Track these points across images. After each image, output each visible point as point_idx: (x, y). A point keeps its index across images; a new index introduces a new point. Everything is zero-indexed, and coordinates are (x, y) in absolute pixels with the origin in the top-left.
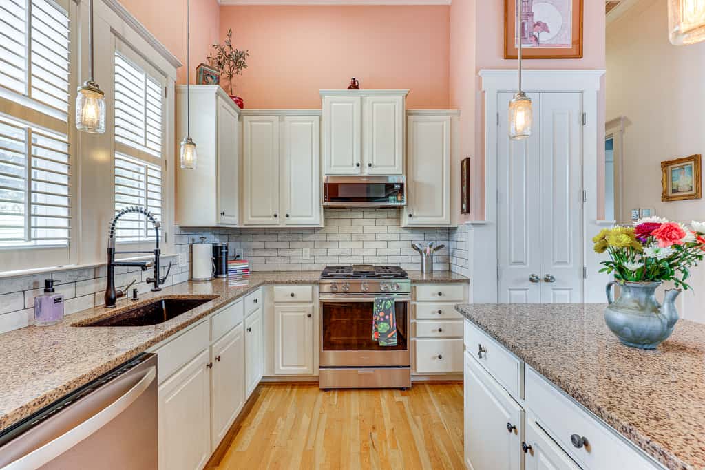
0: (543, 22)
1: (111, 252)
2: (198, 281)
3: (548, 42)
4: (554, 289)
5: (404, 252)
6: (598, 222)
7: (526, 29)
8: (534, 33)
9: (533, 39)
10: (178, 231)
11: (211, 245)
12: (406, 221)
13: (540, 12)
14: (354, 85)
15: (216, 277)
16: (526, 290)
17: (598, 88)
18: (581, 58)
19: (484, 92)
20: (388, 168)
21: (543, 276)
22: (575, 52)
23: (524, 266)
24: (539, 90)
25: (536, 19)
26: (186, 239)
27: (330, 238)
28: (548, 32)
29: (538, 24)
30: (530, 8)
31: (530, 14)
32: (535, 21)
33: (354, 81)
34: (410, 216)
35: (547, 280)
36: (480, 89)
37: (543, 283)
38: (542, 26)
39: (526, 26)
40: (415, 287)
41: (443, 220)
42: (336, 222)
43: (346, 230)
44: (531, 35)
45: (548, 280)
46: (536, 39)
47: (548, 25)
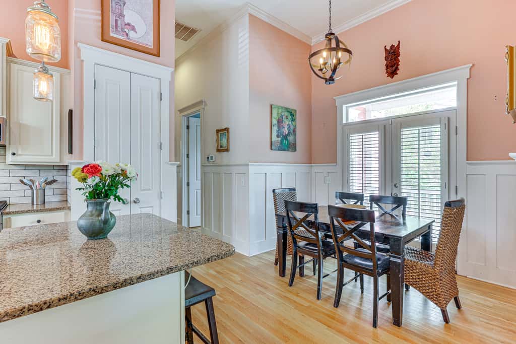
0: (132, 24)
3: (136, 40)
4: (141, 208)
5: (13, 187)
6: (170, 163)
7: (119, 25)
8: (126, 30)
9: (125, 33)
12: (10, 159)
13: (130, 16)
16: (120, 210)
18: (159, 57)
19: (83, 61)
21: (133, 199)
22: (155, 52)
24: (130, 70)
25: (127, 20)
28: (136, 32)
29: (128, 24)
30: (122, 11)
31: (121, 15)
32: (126, 22)
34: (14, 154)
35: (135, 202)
36: (79, 57)
37: (133, 204)
38: (132, 27)
40: (10, 218)
41: (54, 159)
44: (123, 30)
46: (127, 35)
47: (136, 27)
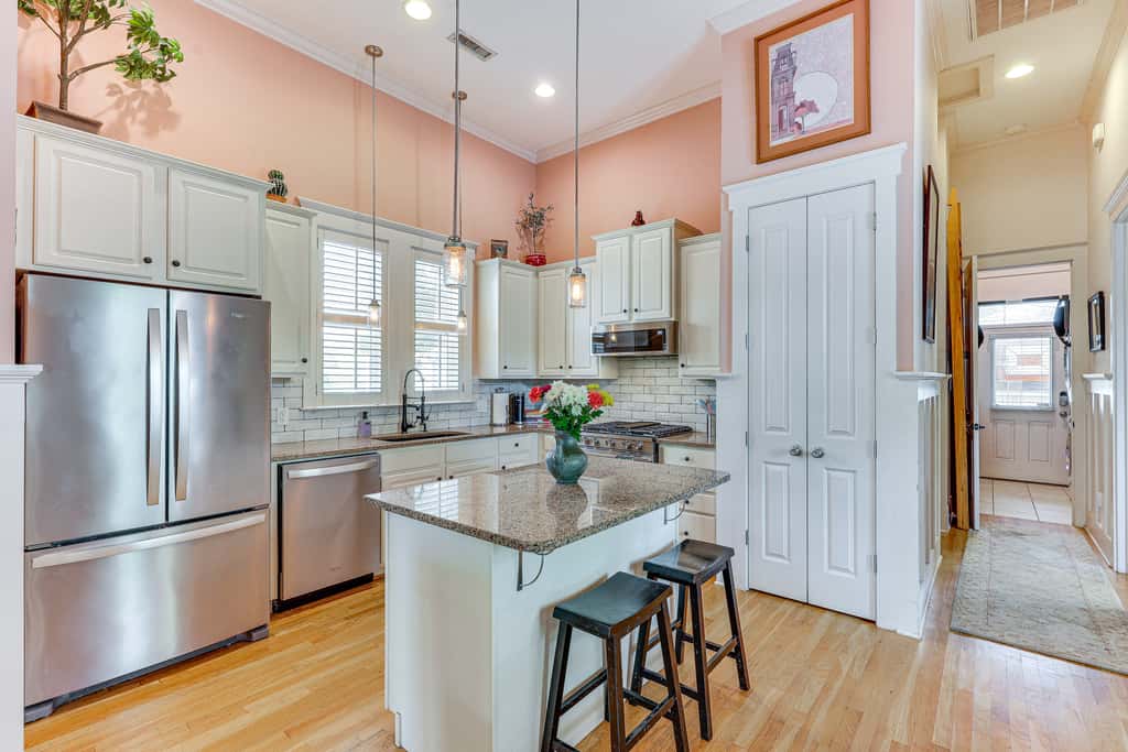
0: (809, 100)
1: (405, 397)
2: (495, 425)
3: (819, 125)
4: (828, 469)
6: (898, 374)
7: (785, 117)
8: (797, 120)
9: (795, 128)
10: (477, 382)
11: (507, 395)
12: (680, 372)
14: (639, 221)
15: (512, 423)
16: (788, 465)
17: (898, 170)
18: (869, 133)
19: (732, 213)
20: (656, 312)
21: (811, 448)
22: (859, 129)
23: (785, 434)
24: (805, 193)
25: (798, 100)
26: (487, 389)
27: (624, 389)
28: (817, 111)
29: (802, 105)
30: (790, 87)
31: (791, 96)
32: (797, 103)
33: (639, 215)
34: (682, 365)
36: (727, 209)
37: (811, 459)
38: (809, 107)
39: (785, 113)
40: (663, 448)
42: (628, 373)
43: (639, 380)
44: (793, 124)
45: (819, 454)
46: (799, 126)
47: (816, 102)
